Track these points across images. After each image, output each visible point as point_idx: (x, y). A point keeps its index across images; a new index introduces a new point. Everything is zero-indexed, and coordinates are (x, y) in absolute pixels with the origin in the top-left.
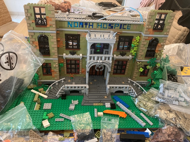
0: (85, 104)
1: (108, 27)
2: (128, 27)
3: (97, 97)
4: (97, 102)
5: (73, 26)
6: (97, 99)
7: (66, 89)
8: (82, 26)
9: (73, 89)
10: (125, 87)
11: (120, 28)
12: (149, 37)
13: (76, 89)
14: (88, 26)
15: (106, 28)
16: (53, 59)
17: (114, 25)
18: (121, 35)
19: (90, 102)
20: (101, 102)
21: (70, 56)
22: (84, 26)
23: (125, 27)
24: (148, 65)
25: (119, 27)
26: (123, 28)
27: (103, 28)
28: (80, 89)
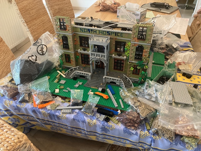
0: (86, 86)
1: (107, 34)
2: (121, 35)
3: (95, 83)
4: (94, 86)
5: (83, 31)
6: (95, 84)
7: (77, 74)
8: (90, 32)
9: (81, 74)
10: (117, 80)
11: (116, 35)
12: (135, 44)
13: (83, 75)
14: (93, 32)
15: (106, 34)
16: (71, 52)
17: (111, 33)
18: (116, 40)
19: (89, 85)
20: (97, 87)
21: (83, 52)
22: (91, 32)
23: (119, 34)
24: (138, 66)
25: (114, 34)
26: (118, 36)
27: (104, 34)
28: (85, 75)
